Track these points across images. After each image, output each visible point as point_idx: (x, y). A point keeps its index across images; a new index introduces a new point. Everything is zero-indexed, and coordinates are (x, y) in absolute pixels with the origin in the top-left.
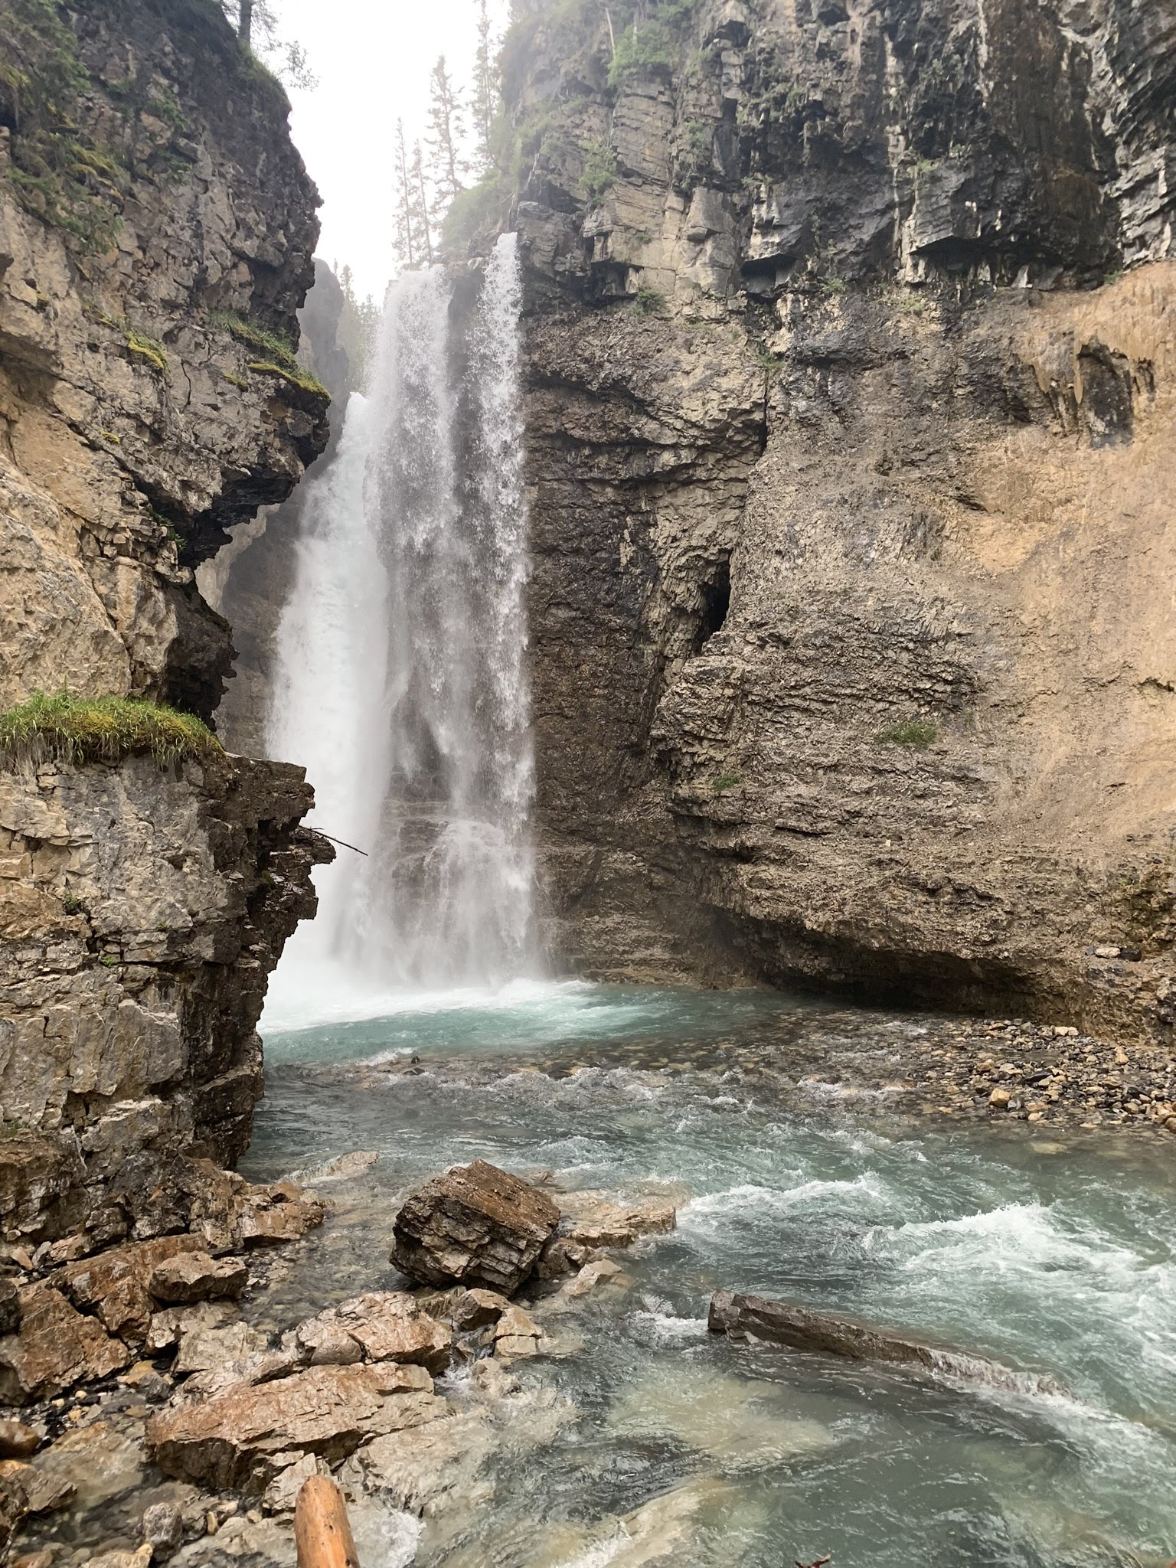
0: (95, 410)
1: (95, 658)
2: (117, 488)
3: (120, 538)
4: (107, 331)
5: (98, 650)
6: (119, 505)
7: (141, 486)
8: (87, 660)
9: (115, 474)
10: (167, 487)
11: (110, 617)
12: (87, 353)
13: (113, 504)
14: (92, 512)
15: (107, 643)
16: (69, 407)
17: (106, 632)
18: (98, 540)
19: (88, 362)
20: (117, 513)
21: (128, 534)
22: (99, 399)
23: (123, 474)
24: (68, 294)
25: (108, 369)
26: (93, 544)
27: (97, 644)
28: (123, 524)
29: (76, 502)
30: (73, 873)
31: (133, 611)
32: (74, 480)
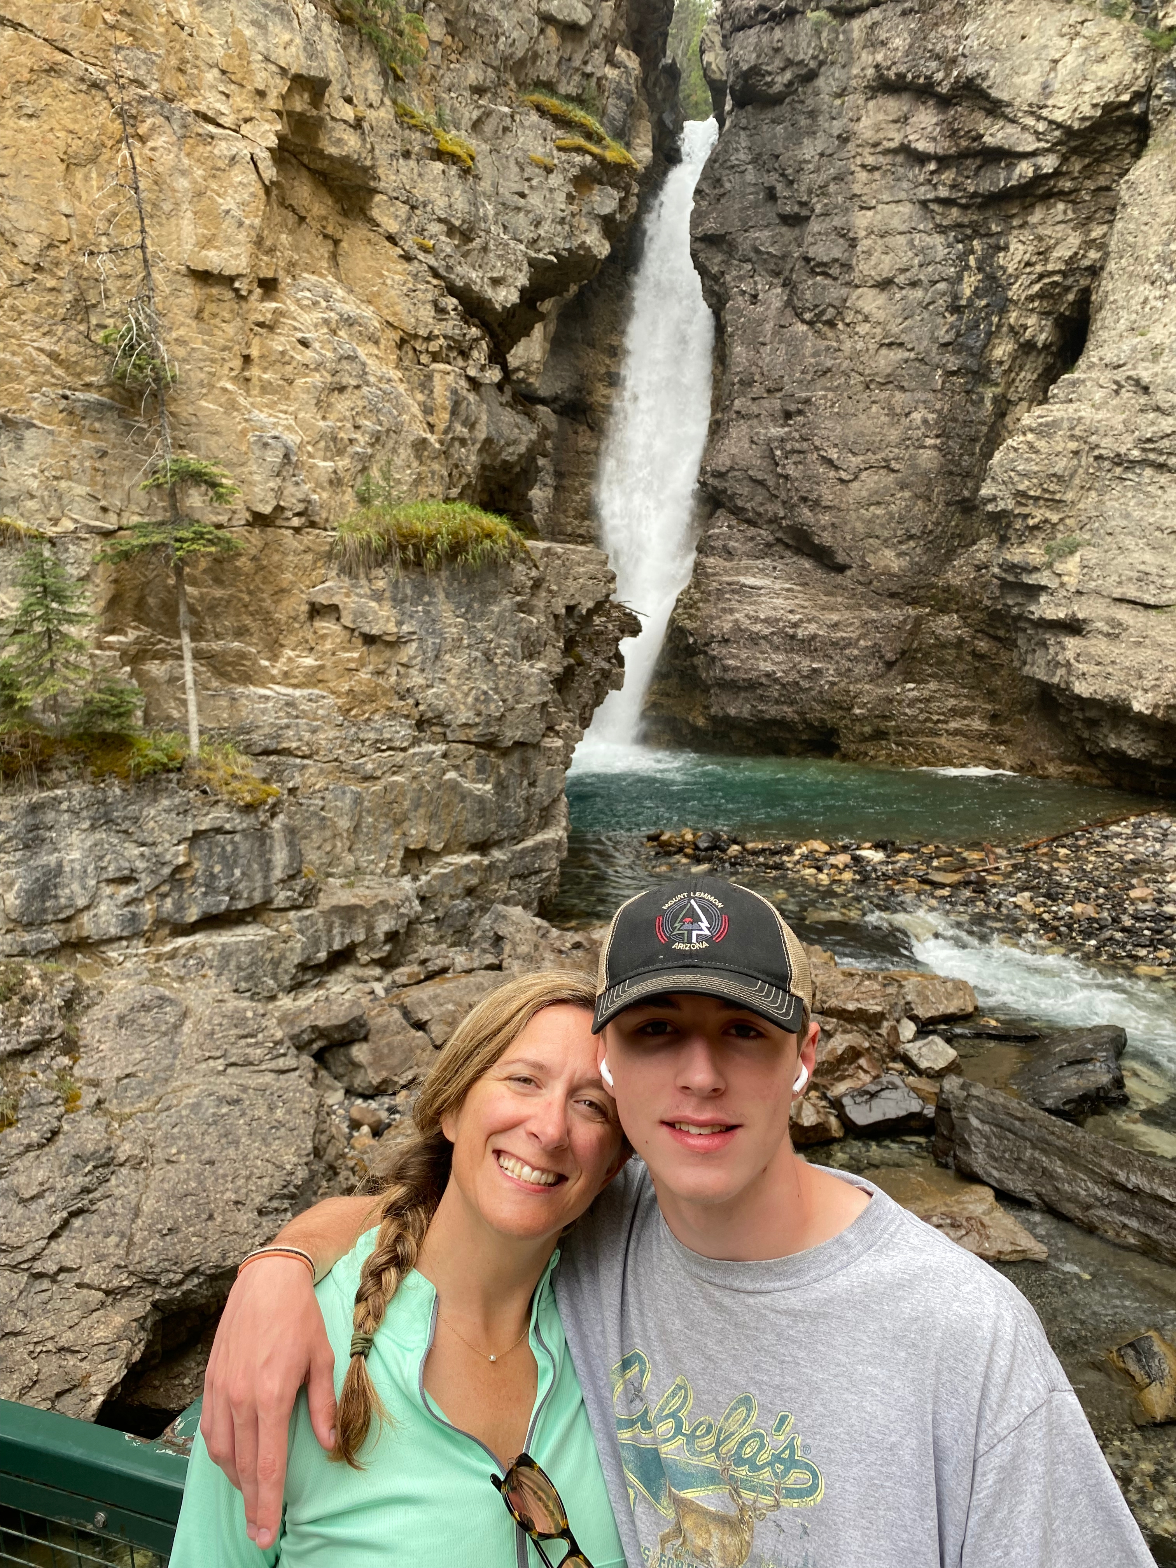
0: (409, 219)
1: (415, 464)
2: (430, 296)
3: (434, 346)
4: (418, 134)
5: (419, 457)
6: (433, 313)
7: (452, 290)
8: (409, 467)
9: (428, 282)
10: (476, 288)
11: (428, 423)
12: (401, 161)
13: (427, 313)
14: (409, 322)
15: (425, 449)
16: (386, 219)
17: (424, 440)
18: (415, 349)
19: (402, 170)
20: (431, 320)
21: (442, 341)
22: (413, 207)
23: (435, 282)
24: (382, 102)
25: (420, 175)
26: (411, 353)
27: (417, 450)
28: (436, 332)
29: (395, 314)
30: (403, 665)
31: (446, 416)
32: (393, 292)
